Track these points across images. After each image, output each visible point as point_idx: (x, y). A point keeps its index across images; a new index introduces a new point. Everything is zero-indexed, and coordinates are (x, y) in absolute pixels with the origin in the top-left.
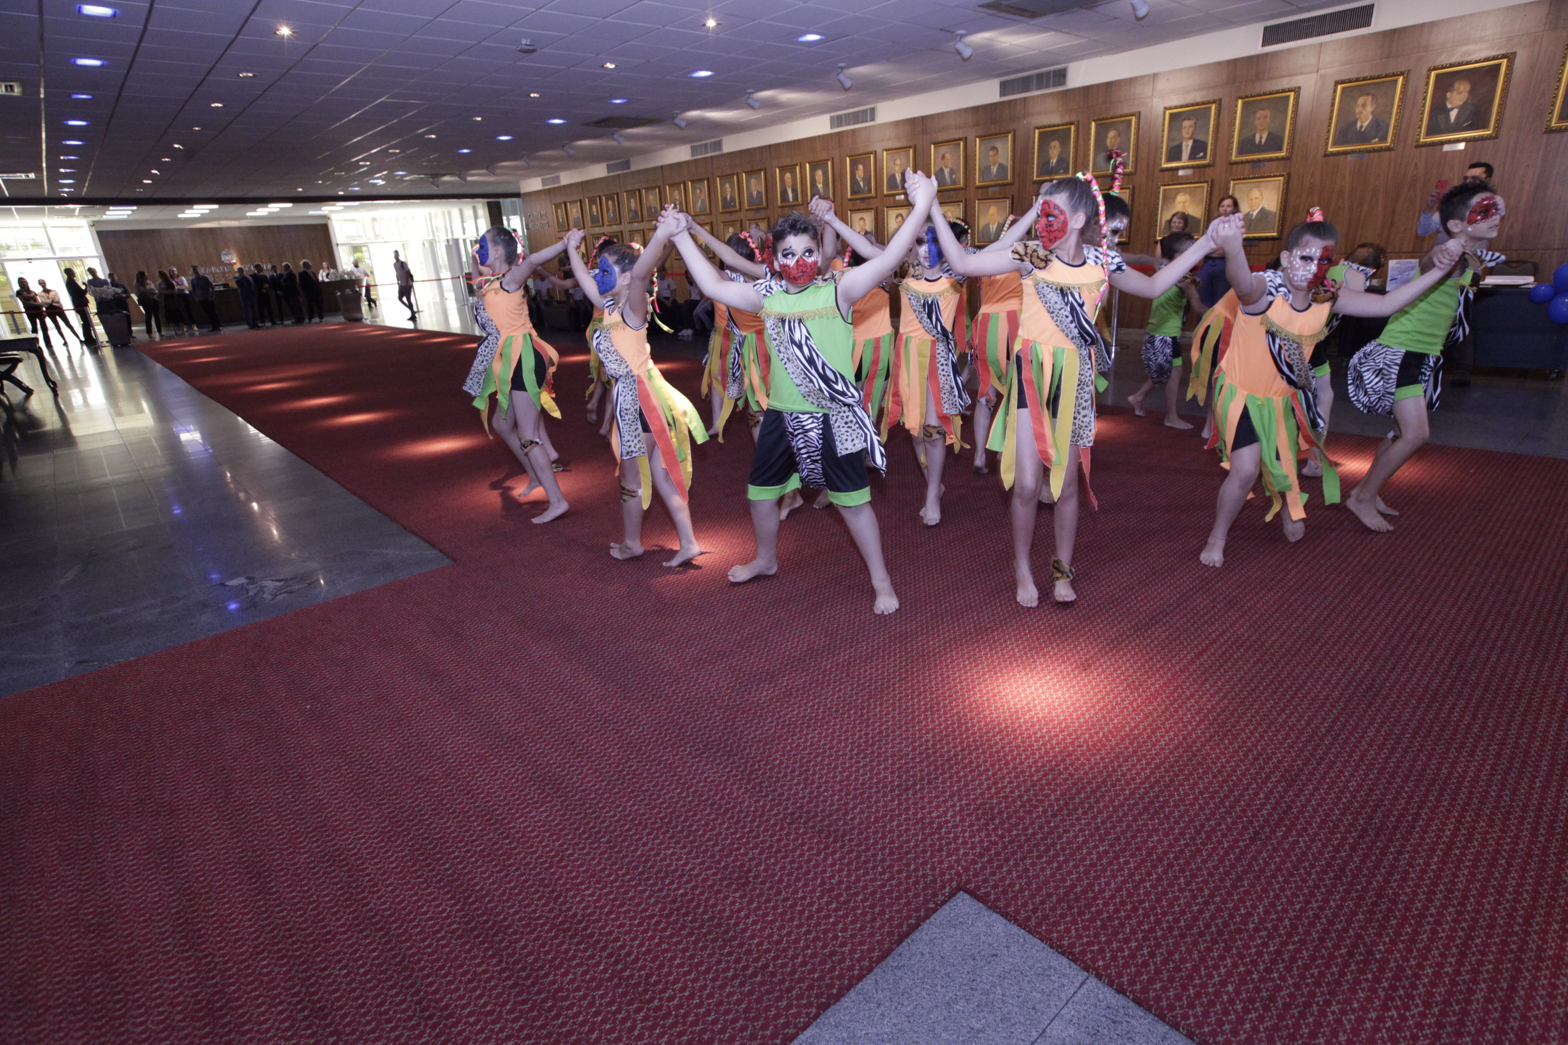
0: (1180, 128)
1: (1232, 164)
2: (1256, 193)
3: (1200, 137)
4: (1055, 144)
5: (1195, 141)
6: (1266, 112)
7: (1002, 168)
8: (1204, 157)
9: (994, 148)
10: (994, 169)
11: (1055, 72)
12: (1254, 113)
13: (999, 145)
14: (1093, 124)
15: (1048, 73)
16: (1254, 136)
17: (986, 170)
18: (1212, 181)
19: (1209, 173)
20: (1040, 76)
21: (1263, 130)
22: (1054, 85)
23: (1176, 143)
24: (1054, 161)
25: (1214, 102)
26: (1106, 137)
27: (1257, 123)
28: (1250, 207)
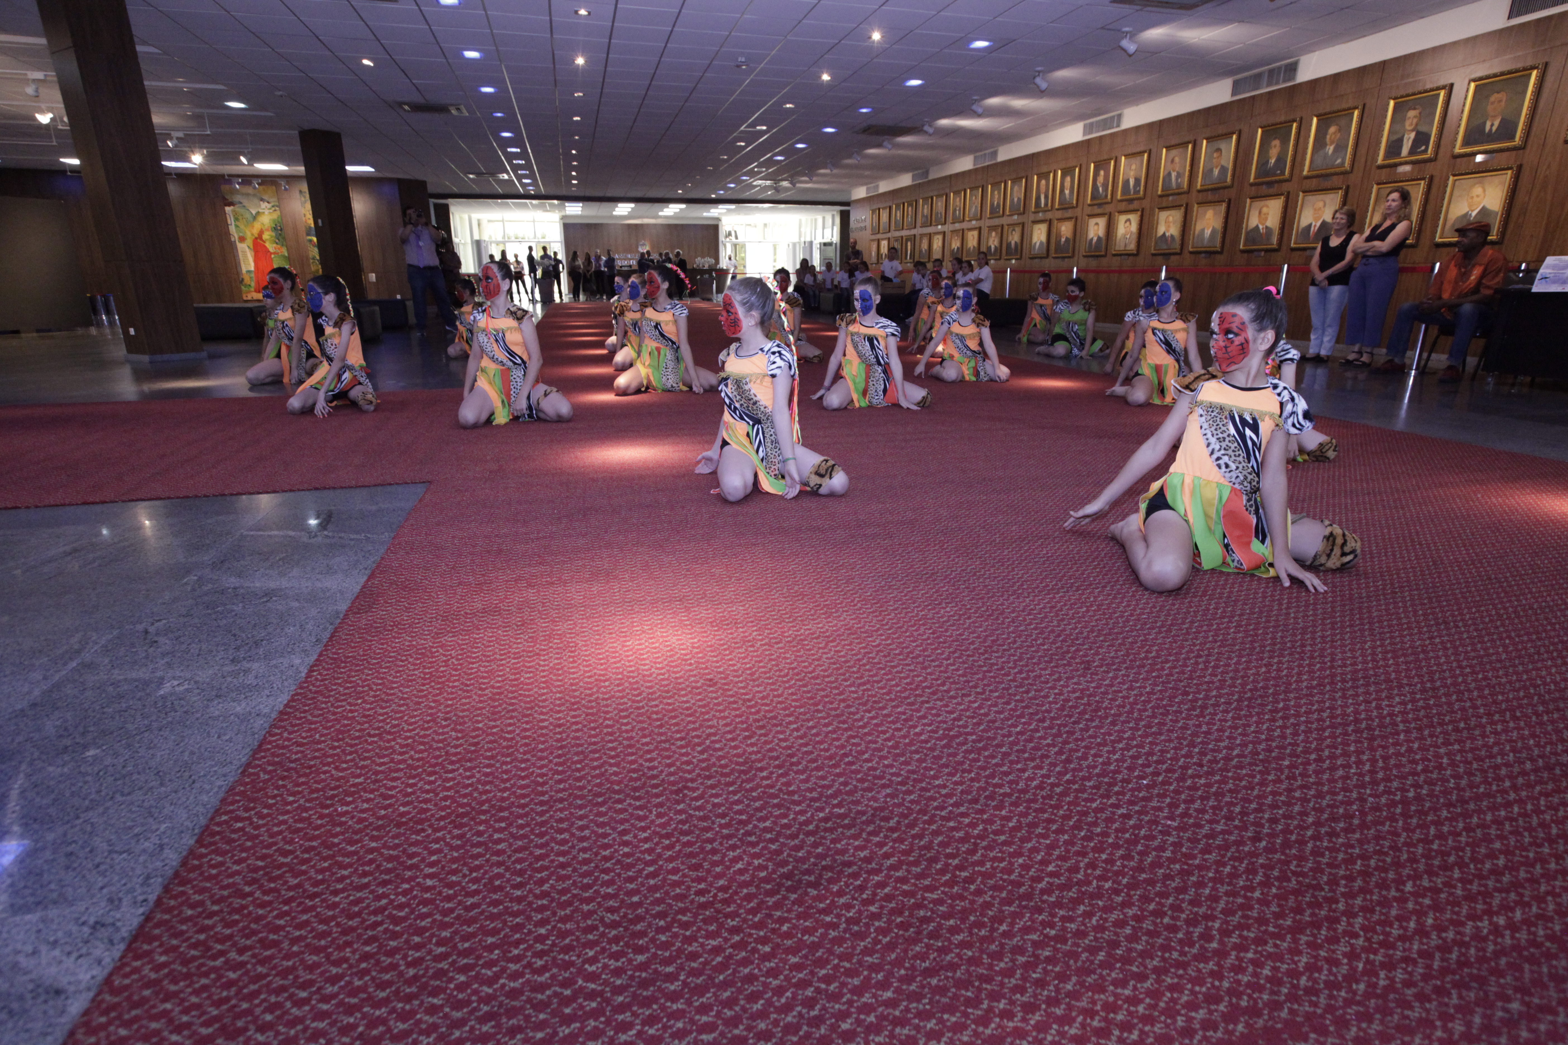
0: (1404, 120)
1: (1456, 157)
2: (1478, 190)
3: (1423, 128)
4: (1276, 143)
5: (1418, 134)
6: (1502, 96)
7: (1224, 169)
8: (1426, 150)
9: (1219, 150)
10: (1216, 172)
11: (1286, 66)
12: (1488, 97)
13: (1223, 145)
14: (1315, 120)
15: (1279, 68)
16: (1484, 123)
17: (1208, 172)
18: (1432, 178)
19: (1430, 169)
20: (1271, 72)
21: (1495, 117)
22: (1284, 81)
23: (1395, 137)
24: (1273, 161)
25: (1444, 87)
26: (1326, 134)
27: (1490, 108)
28: (1470, 206)
